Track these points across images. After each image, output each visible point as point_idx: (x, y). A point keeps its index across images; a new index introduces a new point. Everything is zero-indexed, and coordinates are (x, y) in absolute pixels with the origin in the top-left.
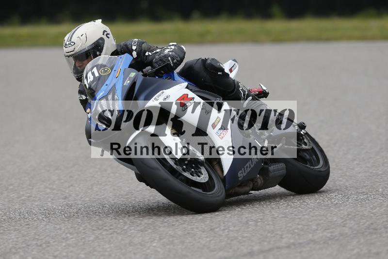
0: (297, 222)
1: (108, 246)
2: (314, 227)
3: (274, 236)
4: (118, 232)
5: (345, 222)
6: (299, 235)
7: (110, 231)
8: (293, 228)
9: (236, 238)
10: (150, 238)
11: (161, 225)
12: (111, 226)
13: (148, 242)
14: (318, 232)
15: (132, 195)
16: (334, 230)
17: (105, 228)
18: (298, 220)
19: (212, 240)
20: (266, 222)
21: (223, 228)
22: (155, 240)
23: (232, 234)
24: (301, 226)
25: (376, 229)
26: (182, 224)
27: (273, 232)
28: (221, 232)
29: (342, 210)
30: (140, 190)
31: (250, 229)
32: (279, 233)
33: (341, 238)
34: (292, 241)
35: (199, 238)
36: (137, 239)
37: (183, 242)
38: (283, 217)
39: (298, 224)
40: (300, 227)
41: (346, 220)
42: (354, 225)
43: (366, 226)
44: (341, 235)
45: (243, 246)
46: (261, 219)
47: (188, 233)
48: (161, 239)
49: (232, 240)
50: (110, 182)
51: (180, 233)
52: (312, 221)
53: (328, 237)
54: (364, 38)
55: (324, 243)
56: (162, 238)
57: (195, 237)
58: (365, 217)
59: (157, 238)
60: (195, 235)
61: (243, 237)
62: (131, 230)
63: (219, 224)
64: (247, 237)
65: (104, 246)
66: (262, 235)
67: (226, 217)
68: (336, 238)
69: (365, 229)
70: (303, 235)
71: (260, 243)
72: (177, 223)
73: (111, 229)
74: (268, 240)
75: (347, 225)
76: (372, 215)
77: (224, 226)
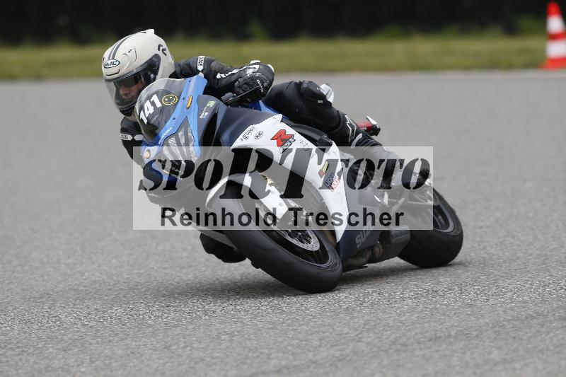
0: (291, 336)
1: (15, 372)
2: (316, 343)
3: (258, 356)
4: (30, 351)
5: (359, 336)
6: (293, 354)
7: (17, 350)
8: (286, 343)
9: (202, 360)
10: (76, 361)
11: (94, 341)
12: (18, 343)
13: (73, 366)
14: (322, 349)
15: (49, 297)
16: (345, 346)
17: (9, 346)
18: (292, 332)
19: (166, 363)
20: (246, 336)
21: (182, 345)
22: (83, 363)
23: (196, 354)
24: (298, 341)
25: (404, 345)
26: (123, 339)
27: (257, 350)
28: (180, 351)
29: (356, 318)
30: (61, 291)
31: (223, 346)
32: (266, 351)
33: (355, 357)
34: (284, 363)
35: (149, 360)
36: (57, 362)
37: (125, 366)
38: (270, 328)
39: (293, 339)
40: (295, 342)
41: (362, 332)
42: (375, 339)
43: (391, 341)
44: (355, 353)
45: (213, 370)
46: (238, 332)
47: (133, 353)
48: (92, 362)
49: (196, 363)
50: (15, 278)
51: (120, 352)
52: (312, 334)
53: (337, 357)
54: (384, 69)
55: (331, 365)
56: (93, 359)
57: (143, 358)
58: (389, 327)
59: (88, 361)
60: (142, 356)
61: (212, 358)
62: (47, 349)
63: (178, 339)
64: (218, 357)
65: (9, 373)
66: (240, 354)
67: (187, 329)
68: (348, 358)
69: (390, 345)
70: (301, 353)
71: (237, 366)
72: (116, 338)
73: (18, 347)
74: (249, 362)
75: (363, 340)
76: (399, 324)
77: (185, 342)
